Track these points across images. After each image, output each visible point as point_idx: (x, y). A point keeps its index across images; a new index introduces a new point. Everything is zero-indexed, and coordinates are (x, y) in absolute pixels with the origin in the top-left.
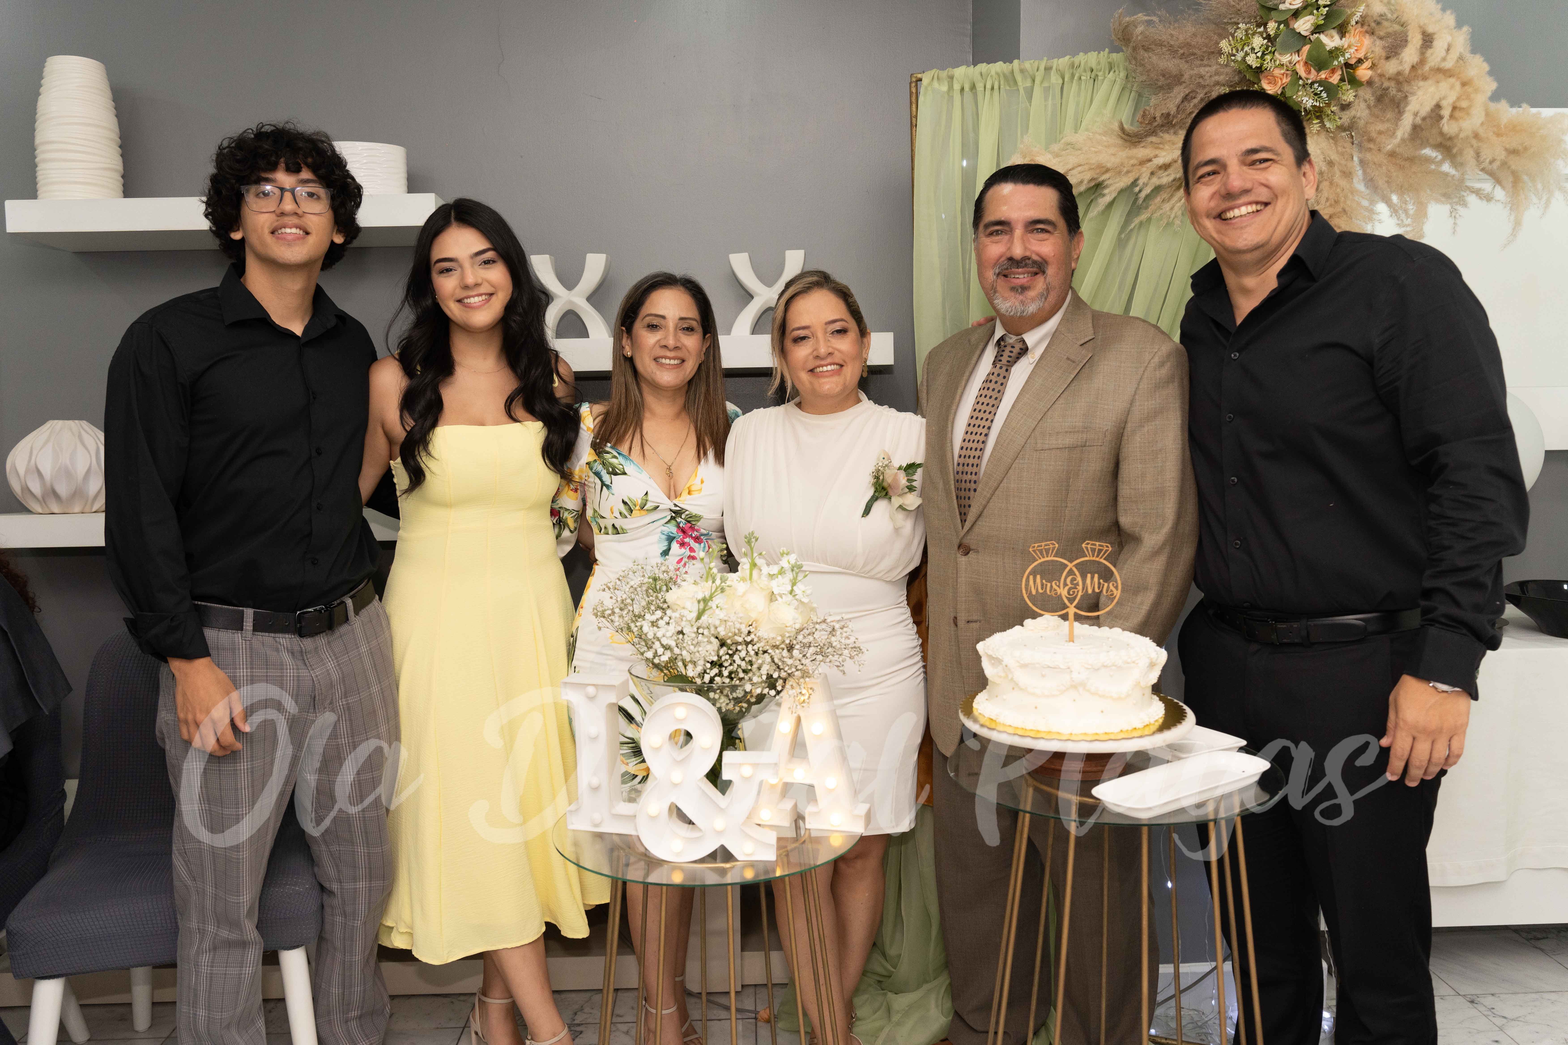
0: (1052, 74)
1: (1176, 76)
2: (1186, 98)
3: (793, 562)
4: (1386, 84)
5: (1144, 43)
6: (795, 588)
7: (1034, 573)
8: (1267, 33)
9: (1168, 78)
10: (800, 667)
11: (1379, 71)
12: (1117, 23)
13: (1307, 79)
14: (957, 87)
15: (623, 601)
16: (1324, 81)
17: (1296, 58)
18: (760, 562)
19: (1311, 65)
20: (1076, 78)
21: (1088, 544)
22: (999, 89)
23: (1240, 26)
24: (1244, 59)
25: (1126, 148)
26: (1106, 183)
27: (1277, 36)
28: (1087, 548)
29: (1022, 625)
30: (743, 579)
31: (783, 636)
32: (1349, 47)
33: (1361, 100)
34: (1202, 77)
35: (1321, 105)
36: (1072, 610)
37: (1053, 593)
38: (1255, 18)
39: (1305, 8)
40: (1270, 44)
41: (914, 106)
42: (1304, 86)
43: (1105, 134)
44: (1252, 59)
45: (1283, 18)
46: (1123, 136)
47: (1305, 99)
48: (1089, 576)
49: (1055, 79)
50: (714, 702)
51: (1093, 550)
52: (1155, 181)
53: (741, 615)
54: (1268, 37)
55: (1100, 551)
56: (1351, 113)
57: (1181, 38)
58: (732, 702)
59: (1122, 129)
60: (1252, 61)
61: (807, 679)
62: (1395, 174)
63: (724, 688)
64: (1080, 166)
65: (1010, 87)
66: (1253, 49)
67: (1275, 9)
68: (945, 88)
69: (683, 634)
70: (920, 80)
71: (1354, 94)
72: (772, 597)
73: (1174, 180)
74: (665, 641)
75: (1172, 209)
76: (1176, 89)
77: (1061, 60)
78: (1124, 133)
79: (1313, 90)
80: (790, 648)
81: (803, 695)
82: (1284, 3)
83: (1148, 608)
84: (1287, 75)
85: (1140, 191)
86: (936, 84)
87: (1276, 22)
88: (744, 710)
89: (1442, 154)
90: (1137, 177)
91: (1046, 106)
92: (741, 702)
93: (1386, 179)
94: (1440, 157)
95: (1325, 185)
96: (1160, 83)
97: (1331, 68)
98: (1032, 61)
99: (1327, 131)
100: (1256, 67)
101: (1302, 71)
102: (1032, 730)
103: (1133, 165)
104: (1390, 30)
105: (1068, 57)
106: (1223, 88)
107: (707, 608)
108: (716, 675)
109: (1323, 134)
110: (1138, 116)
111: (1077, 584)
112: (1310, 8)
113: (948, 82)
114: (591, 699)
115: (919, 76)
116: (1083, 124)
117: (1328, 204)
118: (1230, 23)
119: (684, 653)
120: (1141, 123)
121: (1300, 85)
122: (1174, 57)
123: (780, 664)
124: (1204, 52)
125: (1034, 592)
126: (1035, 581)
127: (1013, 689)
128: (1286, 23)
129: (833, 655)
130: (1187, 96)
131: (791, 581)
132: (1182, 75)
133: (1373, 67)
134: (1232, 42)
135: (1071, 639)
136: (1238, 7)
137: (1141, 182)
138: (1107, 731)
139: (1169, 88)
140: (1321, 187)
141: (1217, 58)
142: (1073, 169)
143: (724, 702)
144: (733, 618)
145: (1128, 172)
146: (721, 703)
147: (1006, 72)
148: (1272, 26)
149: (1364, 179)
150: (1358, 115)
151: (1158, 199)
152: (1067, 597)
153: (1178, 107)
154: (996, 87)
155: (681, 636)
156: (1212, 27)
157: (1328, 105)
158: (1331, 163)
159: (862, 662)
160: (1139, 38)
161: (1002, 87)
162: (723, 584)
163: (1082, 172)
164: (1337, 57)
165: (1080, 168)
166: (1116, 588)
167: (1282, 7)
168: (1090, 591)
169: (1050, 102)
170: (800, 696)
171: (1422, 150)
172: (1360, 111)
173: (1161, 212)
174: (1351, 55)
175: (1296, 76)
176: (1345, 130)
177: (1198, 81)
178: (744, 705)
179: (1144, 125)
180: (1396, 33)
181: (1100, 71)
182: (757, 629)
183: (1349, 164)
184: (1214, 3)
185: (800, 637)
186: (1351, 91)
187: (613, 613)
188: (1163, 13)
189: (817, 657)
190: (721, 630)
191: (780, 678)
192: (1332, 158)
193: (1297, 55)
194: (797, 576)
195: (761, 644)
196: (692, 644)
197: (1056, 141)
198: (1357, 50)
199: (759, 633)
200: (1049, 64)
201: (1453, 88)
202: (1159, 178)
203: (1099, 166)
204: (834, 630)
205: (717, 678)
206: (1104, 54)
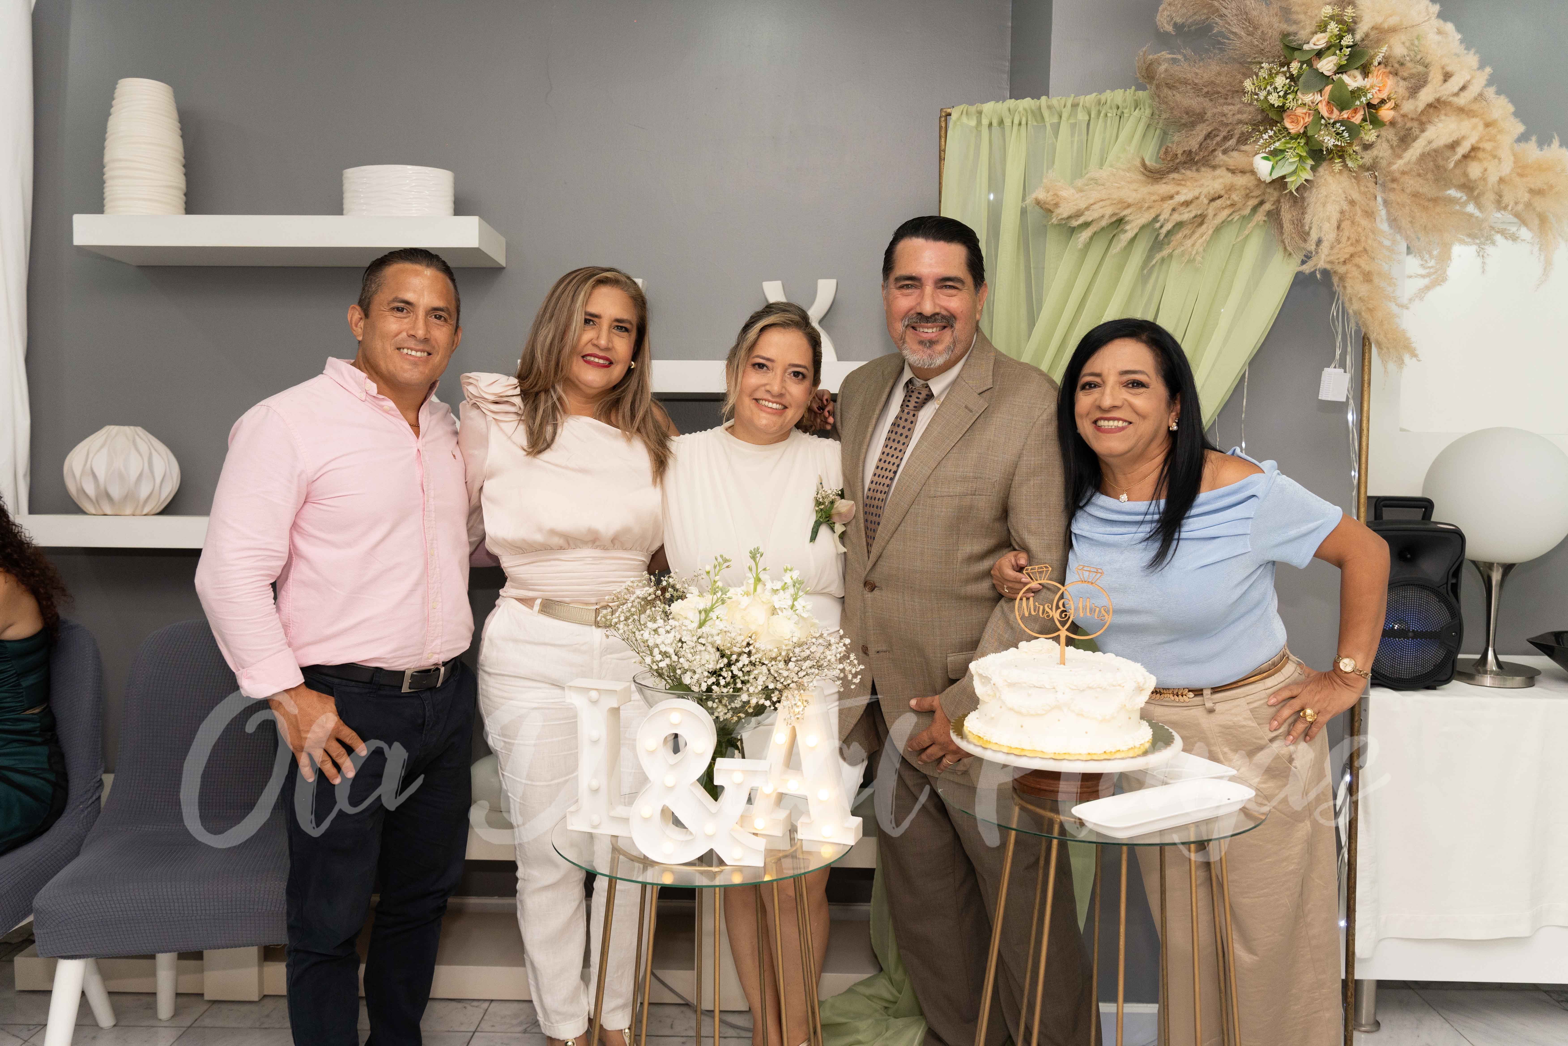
0: (1079, 110)
1: (1199, 114)
2: (1208, 136)
3: (795, 578)
4: (1409, 125)
5: (1168, 81)
6: (795, 603)
8: (1290, 72)
9: (1191, 117)
10: (795, 679)
11: (1402, 112)
12: (1142, 60)
13: (1329, 119)
14: (985, 122)
15: (629, 611)
16: (1346, 121)
17: (1318, 98)
18: (763, 576)
19: (1333, 105)
20: (1102, 115)
22: (1027, 124)
23: (1263, 65)
24: (1266, 98)
25: (1149, 183)
26: (1127, 219)
27: (1300, 75)
29: (1017, 648)
30: (747, 594)
31: (780, 649)
32: (1372, 87)
33: (1384, 139)
34: (1225, 115)
35: (1343, 145)
36: (1063, 633)
37: (1045, 616)
38: (1279, 57)
39: (1328, 48)
40: (1293, 84)
41: (943, 140)
42: (1326, 125)
43: (1129, 170)
44: (1273, 98)
45: (1306, 58)
46: (1145, 172)
47: (1327, 138)
48: (1081, 600)
49: (1082, 116)
50: (711, 711)
52: (1177, 218)
53: (741, 627)
54: (1292, 78)
56: (1374, 152)
57: (1206, 77)
58: (731, 713)
59: (1144, 165)
60: (1274, 100)
61: (802, 691)
62: (1418, 214)
63: (722, 697)
64: (1102, 200)
65: (1038, 123)
66: (1276, 88)
67: (1299, 49)
68: (973, 123)
69: (683, 643)
70: (950, 115)
71: (1376, 134)
72: (774, 611)
73: (1195, 217)
74: (663, 648)
75: (1193, 245)
76: (1199, 127)
77: (1088, 97)
78: (1146, 169)
79: (1335, 129)
80: (787, 661)
81: (799, 707)
82: (1308, 43)
84: (1309, 114)
86: (964, 119)
87: (1299, 62)
88: (743, 721)
89: (1467, 195)
90: (1158, 212)
91: (1072, 142)
92: (739, 713)
93: (1410, 219)
94: (1465, 198)
95: (1346, 224)
96: (1183, 121)
97: (1353, 108)
98: (1059, 98)
99: (1350, 170)
100: (1279, 107)
101: (1324, 110)
102: (1017, 749)
103: (1154, 201)
104: (1414, 71)
105: (1094, 94)
106: (1245, 126)
107: (708, 619)
108: (713, 684)
109: (1346, 173)
110: (1162, 153)
112: (1332, 49)
113: (977, 117)
114: (595, 703)
115: (949, 111)
116: (1108, 160)
117: (1349, 243)
118: (1254, 63)
119: (682, 660)
120: (1163, 160)
121: (1322, 124)
122: (1198, 96)
123: (776, 675)
124: (1228, 91)
125: (1027, 614)
126: (1028, 603)
127: (1001, 707)
128: (1309, 63)
130: (1210, 133)
131: (792, 596)
132: (1206, 114)
133: (1396, 107)
134: (1255, 81)
135: (1063, 662)
136: (1262, 47)
137: (1162, 218)
138: (1090, 751)
139: (1193, 125)
140: (1342, 226)
141: (1241, 97)
142: (1094, 203)
143: (721, 711)
144: (732, 628)
145: (1149, 208)
146: (719, 713)
147: (1033, 108)
148: (1295, 66)
149: (1388, 219)
150: (1381, 155)
151: (1180, 235)
152: (1060, 621)
153: (1201, 145)
154: (1024, 122)
155: (680, 645)
156: (1237, 66)
157: (1350, 144)
158: (1352, 203)
160: (1162, 76)
161: (1029, 122)
162: (724, 596)
163: (1104, 207)
164: (1359, 98)
165: (1101, 203)
167: (1306, 47)
168: (1082, 615)
169: (1076, 139)
170: (794, 707)
171: (1447, 190)
172: (1382, 151)
173: (1183, 248)
174: (1374, 96)
175: (1319, 116)
176: (1368, 170)
177: (1221, 118)
178: (742, 715)
179: (1166, 162)
180: (1419, 74)
181: (1126, 108)
182: (755, 640)
183: (1372, 203)
184: (1237, 43)
185: (797, 650)
186: (1374, 131)
187: (620, 621)
188: (1188, 51)
189: (813, 670)
190: (719, 641)
191: (776, 689)
192: (1354, 197)
193: (1319, 95)
194: (798, 592)
195: (759, 656)
196: (691, 653)
197: (1081, 176)
198: (1379, 90)
199: (757, 645)
200: (1076, 101)
201: (1474, 127)
202: (1180, 214)
203: (1121, 201)
204: (830, 645)
205: (714, 687)
206: (1130, 92)
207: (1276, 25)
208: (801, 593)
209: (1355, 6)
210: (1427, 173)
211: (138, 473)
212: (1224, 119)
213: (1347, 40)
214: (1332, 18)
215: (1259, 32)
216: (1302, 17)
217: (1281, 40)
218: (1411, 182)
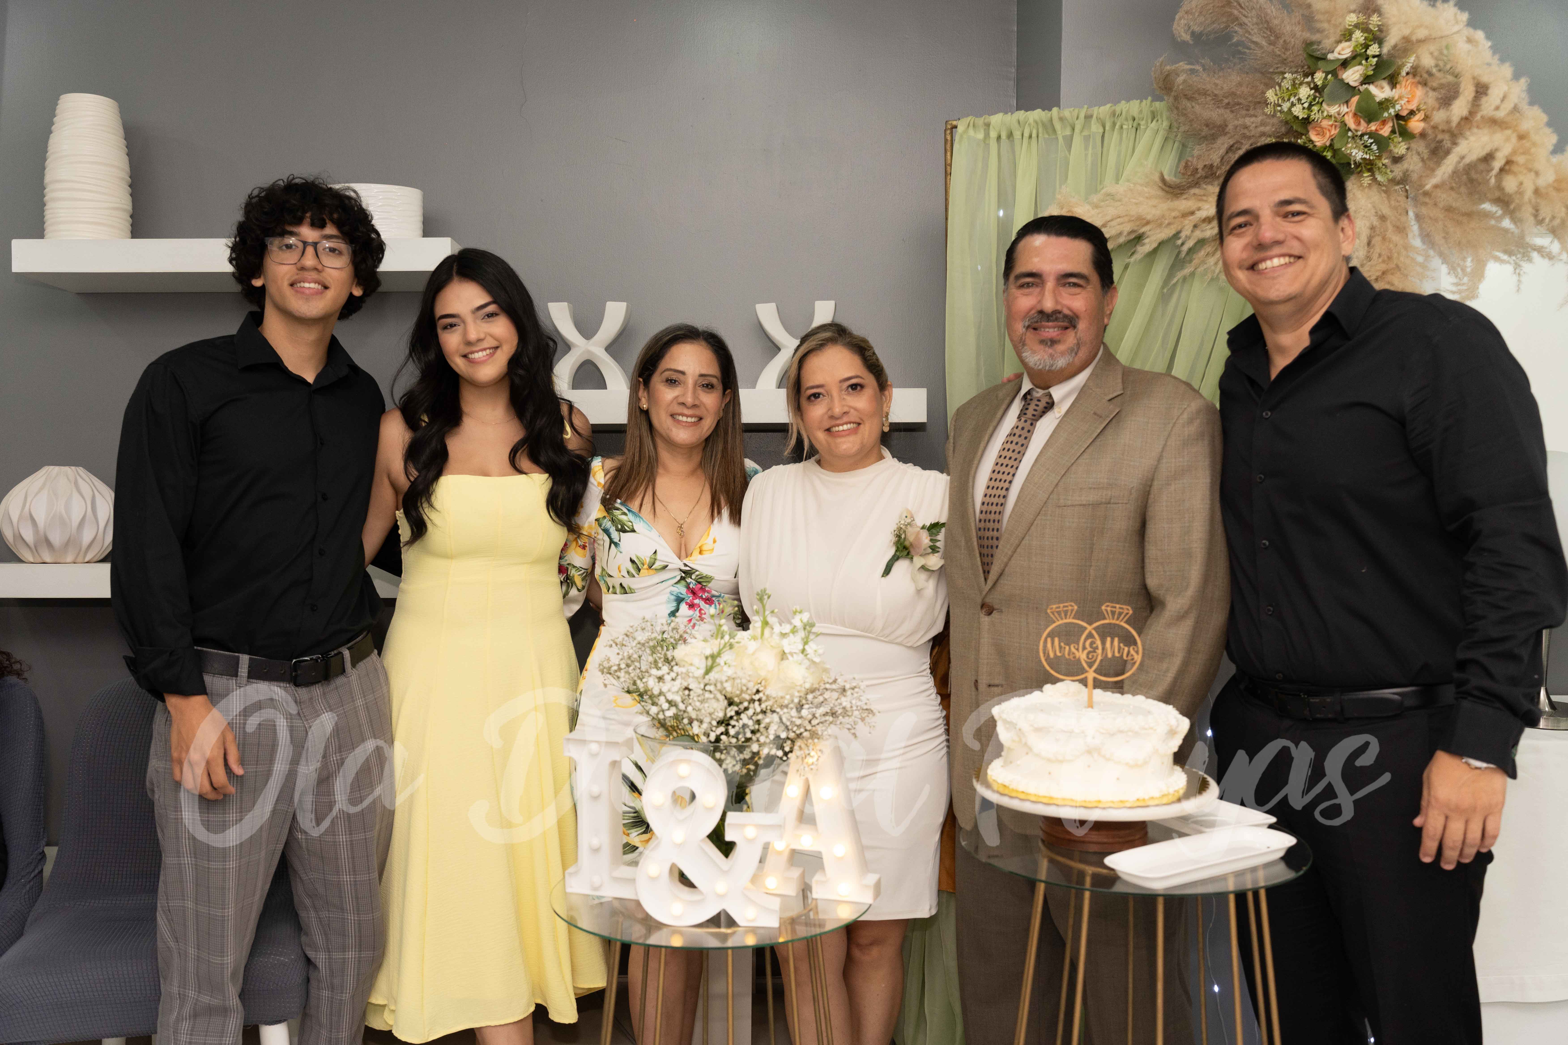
0: (1092, 122)
1: (1220, 126)
2: (1230, 149)
3: (805, 620)
4: (1440, 137)
5: (1187, 93)
6: (806, 647)
7: (1051, 635)
8: (1314, 83)
9: (1211, 129)
10: (809, 727)
11: (1432, 124)
12: (1159, 71)
13: (1357, 131)
14: (993, 134)
15: (629, 658)
16: (1375, 133)
17: (1344, 109)
18: (772, 620)
19: (1361, 117)
20: (1117, 127)
21: (1108, 606)
22: (1038, 137)
24: (1290, 109)
25: (1168, 199)
26: (1146, 235)
27: (1324, 86)
28: (1107, 611)
30: (754, 638)
31: (792, 696)
32: (1400, 98)
33: (1414, 152)
34: (1246, 127)
35: (1371, 158)
36: (1091, 675)
37: (1071, 657)
38: (1303, 67)
39: (1354, 58)
40: (1317, 94)
41: (949, 154)
42: (1353, 138)
43: (1147, 185)
45: (1330, 68)
46: (1164, 187)
47: (1354, 152)
48: (1109, 639)
49: (1096, 128)
50: (720, 762)
51: (1113, 613)
52: (1198, 234)
53: (750, 673)
54: (1316, 88)
55: (1120, 614)
56: (1405, 165)
57: (1226, 88)
58: (740, 764)
59: (1163, 180)
60: (1298, 111)
61: (816, 740)
62: (1452, 230)
63: (730, 748)
64: (1116, 218)
65: (1049, 135)
66: (1299, 100)
67: (1323, 58)
68: (980, 136)
69: (690, 690)
70: (956, 127)
71: (1406, 147)
72: (783, 656)
74: (670, 697)
76: (1219, 141)
77: (1102, 108)
78: (1165, 184)
79: (1363, 142)
80: (799, 708)
81: (812, 757)
82: (1333, 52)
83: (1173, 675)
84: (1336, 127)
85: (1183, 244)
86: (971, 132)
87: (1323, 72)
88: (752, 773)
89: (1502, 209)
90: (1178, 229)
91: (1086, 155)
92: (749, 764)
93: (1443, 235)
94: (1500, 212)
95: (1377, 240)
96: (1203, 134)
97: (1381, 119)
98: (1072, 109)
99: (1379, 184)
100: (1303, 118)
101: (1351, 122)
102: (1045, 797)
103: (1175, 218)
104: (1444, 81)
105: (1109, 106)
107: (715, 665)
108: (722, 734)
109: (1375, 188)
110: (1181, 166)
111: (1097, 648)
112: (1358, 58)
113: (985, 130)
114: (594, 756)
115: (955, 123)
116: (1124, 174)
117: (1380, 260)
119: (690, 709)
120: (1183, 174)
121: (1349, 137)
122: (1218, 107)
123: (788, 723)
124: (1250, 102)
125: (1052, 655)
126: (1053, 643)
127: (1027, 754)
128: (1334, 73)
129: (843, 717)
130: (1232, 146)
131: (803, 639)
132: (1226, 126)
133: (1426, 118)
134: (1278, 92)
135: (1090, 705)
136: (1285, 57)
137: (1183, 235)
138: (1122, 798)
139: (1213, 138)
140: (1373, 242)
141: (1263, 109)
142: (1112, 220)
143: (730, 763)
144: (740, 674)
145: (1169, 224)
146: (727, 764)
147: (1044, 119)
148: (1319, 77)
149: (1420, 235)
150: (1411, 168)
151: (1202, 253)
152: (1086, 662)
153: (1222, 159)
154: (1034, 135)
155: (687, 692)
156: (1258, 75)
157: (1379, 157)
158: (1383, 218)
159: (874, 724)
160: (1181, 87)
161: (1040, 135)
162: (732, 640)
163: (1122, 223)
164: (1387, 109)
165: (1119, 220)
166: (1137, 652)
167: (1330, 57)
168: (1110, 655)
169: (1090, 152)
170: (807, 757)
171: (1481, 204)
172: (1413, 164)
173: (1205, 266)
174: (1402, 107)
175: (1345, 128)
176: (1398, 183)
177: (1243, 131)
178: (752, 767)
179: (1187, 177)
180: (1449, 84)
181: (1143, 120)
182: (765, 687)
183: (1403, 219)
184: (1259, 52)
185: (810, 697)
186: (1403, 144)
187: (620, 669)
188: (1206, 61)
189: (827, 718)
190: (728, 687)
191: (788, 738)
192: (1384, 212)
193: (1345, 106)
194: (809, 635)
195: (769, 703)
196: (699, 701)
197: (1096, 191)
198: (1408, 101)
199: (768, 692)
200: (1089, 113)
201: (1508, 139)
202: (1202, 231)
203: (1139, 218)
204: (844, 690)
205: (723, 737)
206: (1146, 103)
207: (1299, 34)
208: (812, 637)
209: (1380, 14)
210: (1460, 186)
211: (81, 517)
212: (1246, 131)
213: (1374, 50)
214: (1357, 26)
215: (1281, 41)
216: (1325, 25)
217: (1305, 50)
218: (1444, 196)
